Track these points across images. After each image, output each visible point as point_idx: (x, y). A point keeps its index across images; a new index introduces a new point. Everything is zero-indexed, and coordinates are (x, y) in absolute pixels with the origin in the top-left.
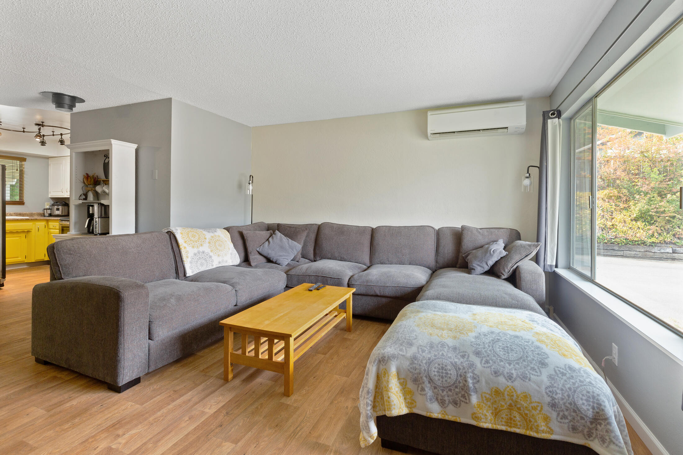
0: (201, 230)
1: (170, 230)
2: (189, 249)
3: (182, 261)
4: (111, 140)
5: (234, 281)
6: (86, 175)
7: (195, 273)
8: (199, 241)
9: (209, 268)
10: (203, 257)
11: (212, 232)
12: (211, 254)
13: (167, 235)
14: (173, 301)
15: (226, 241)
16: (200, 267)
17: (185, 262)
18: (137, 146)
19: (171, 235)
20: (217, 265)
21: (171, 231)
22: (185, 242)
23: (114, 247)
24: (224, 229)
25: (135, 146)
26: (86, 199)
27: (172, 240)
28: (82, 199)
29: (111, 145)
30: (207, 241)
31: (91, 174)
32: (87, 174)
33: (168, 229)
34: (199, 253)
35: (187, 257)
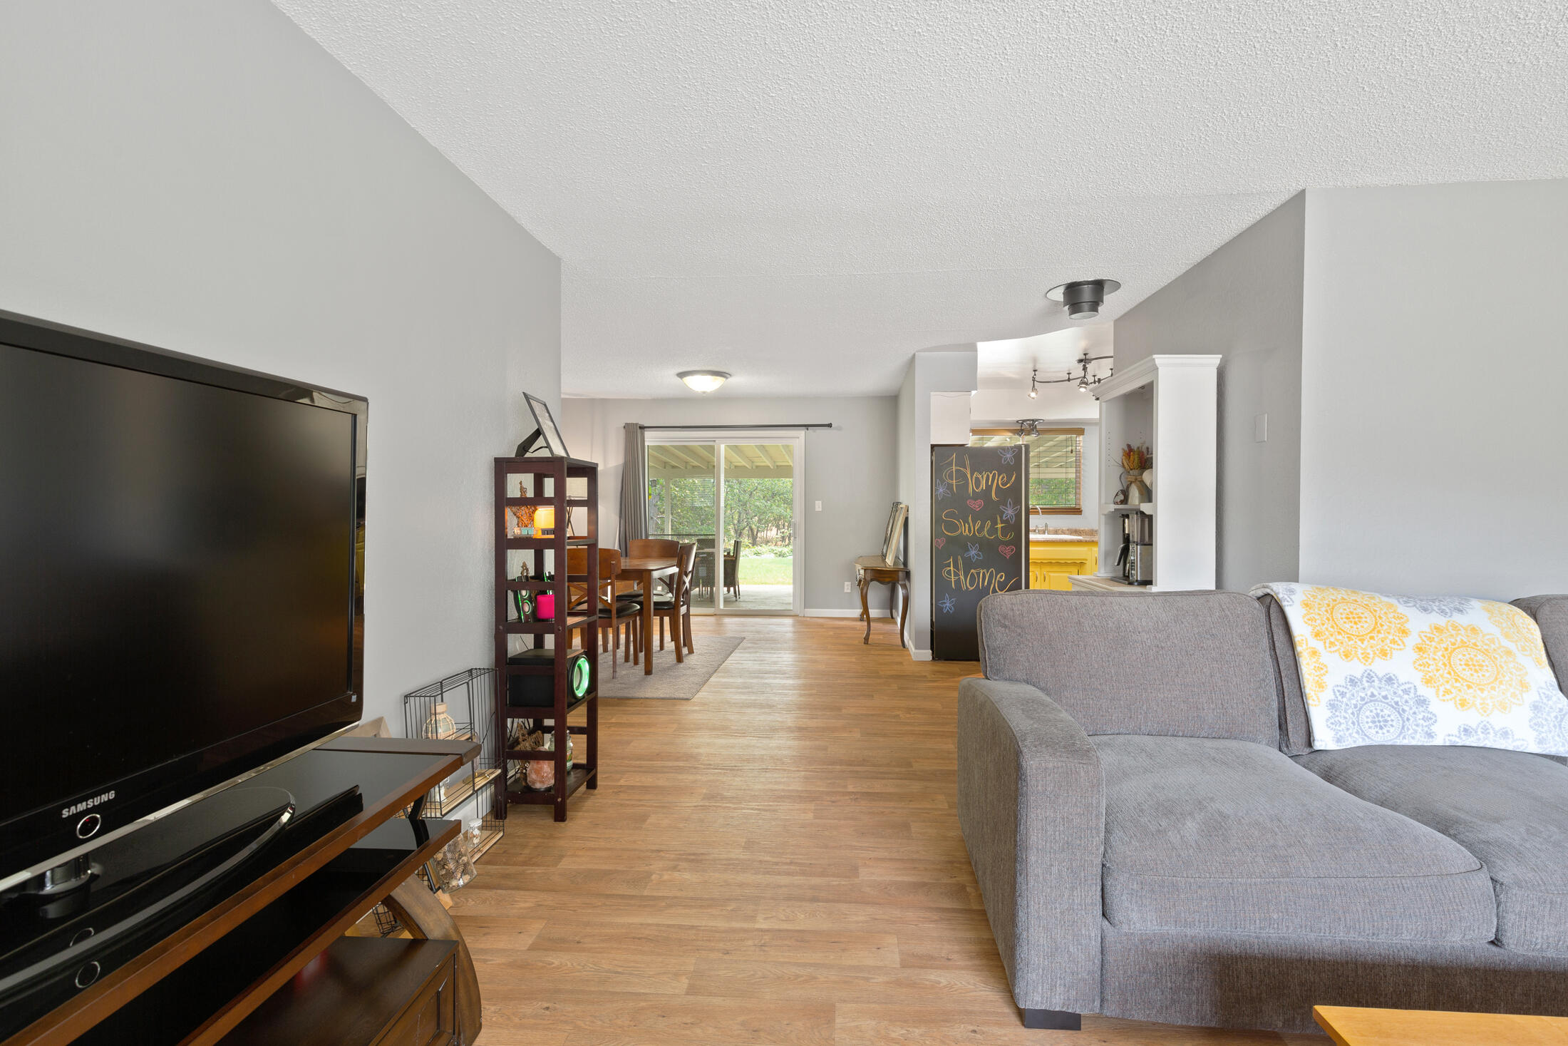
0: (1393, 601)
1: (1268, 591)
2: (1330, 659)
3: (1302, 695)
4: (1155, 356)
5: (1496, 832)
6: (1126, 449)
7: (1349, 743)
8: (1372, 638)
9: (1414, 743)
10: (1385, 697)
11: (1443, 611)
12: (1424, 691)
13: (1257, 604)
14: (1191, 827)
15: (1509, 653)
16: (1373, 731)
17: (1310, 702)
18: (1221, 359)
19: (1273, 606)
20: (1453, 739)
21: (1272, 593)
22: (1317, 635)
23: (1097, 623)
24: (1516, 603)
25: (1216, 360)
26: (1125, 501)
27: (1274, 622)
28: (1119, 501)
29: (1155, 369)
30: (1412, 641)
31: (1135, 446)
32: (1129, 446)
33: (1264, 587)
34: (1370, 678)
35: (1321, 686)
